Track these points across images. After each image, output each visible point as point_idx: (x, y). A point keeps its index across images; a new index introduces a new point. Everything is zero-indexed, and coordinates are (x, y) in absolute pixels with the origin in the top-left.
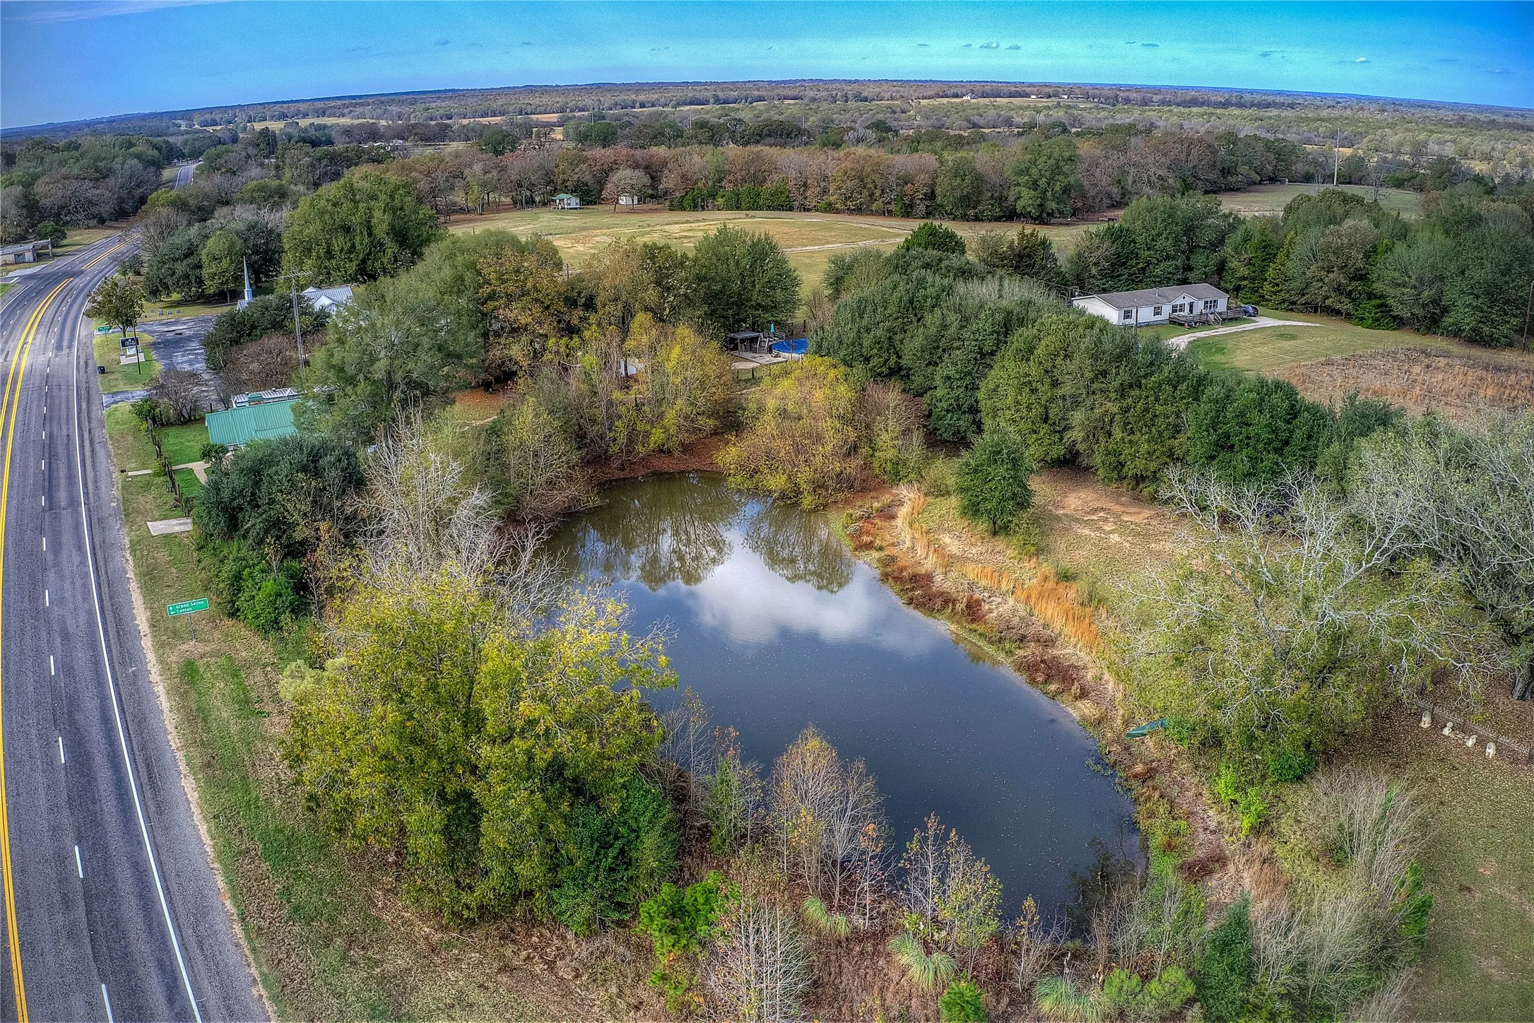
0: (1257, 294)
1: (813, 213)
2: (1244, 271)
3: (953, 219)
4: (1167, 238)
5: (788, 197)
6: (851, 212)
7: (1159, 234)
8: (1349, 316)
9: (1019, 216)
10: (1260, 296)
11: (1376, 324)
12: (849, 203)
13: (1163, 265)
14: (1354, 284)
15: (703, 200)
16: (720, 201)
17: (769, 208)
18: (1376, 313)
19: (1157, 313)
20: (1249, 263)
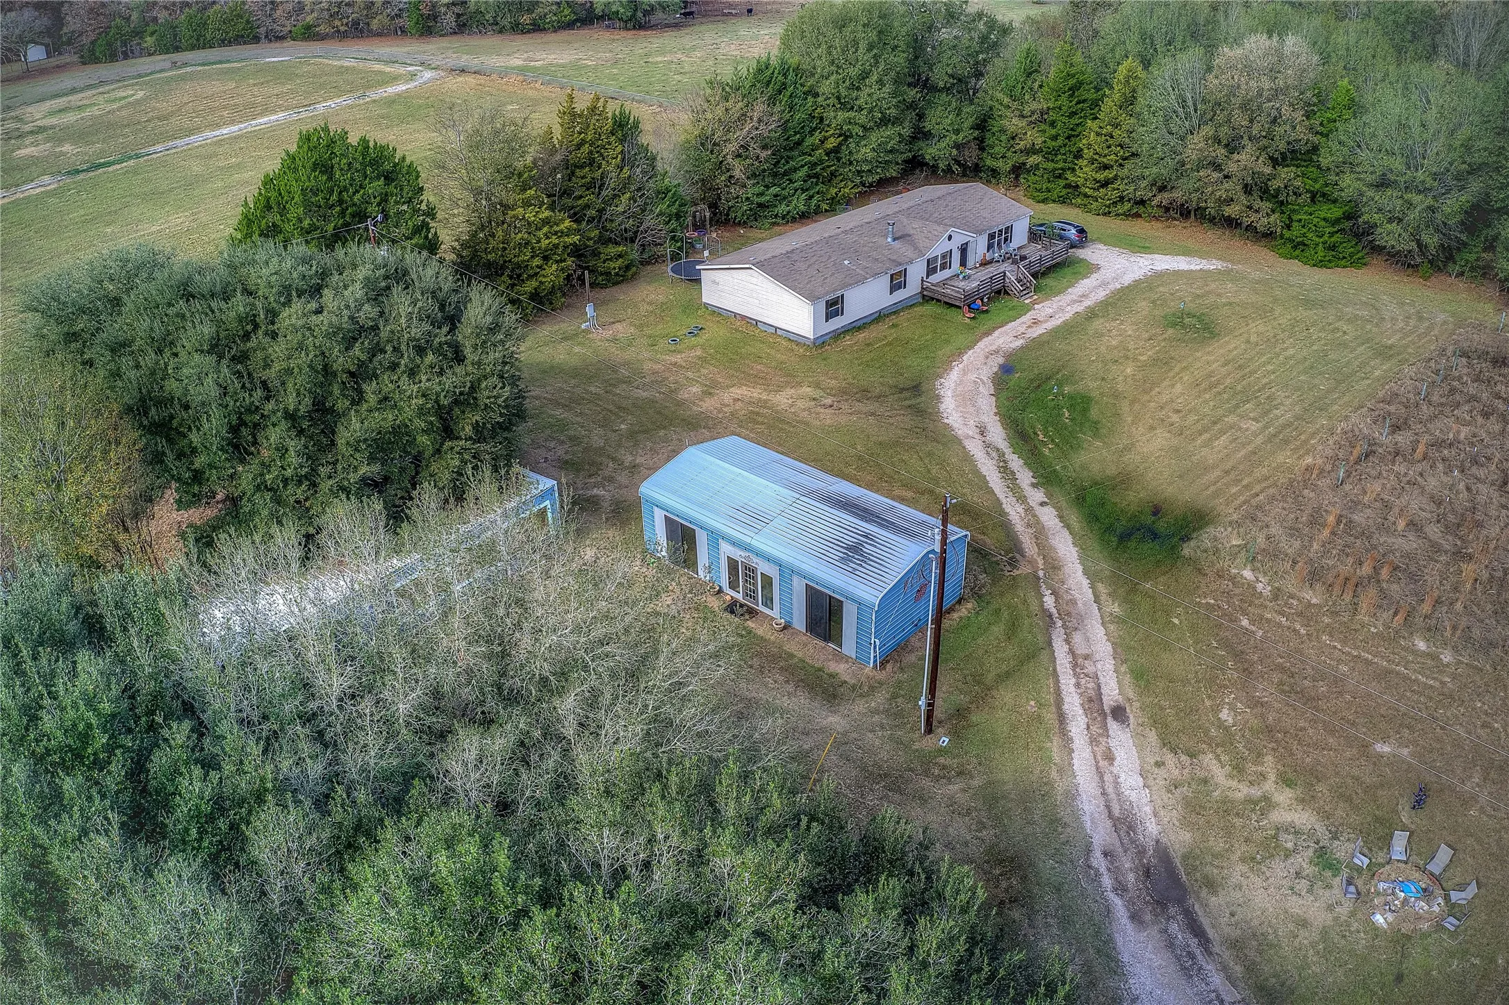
0: (1062, 183)
1: (288, 43)
2: (1034, 137)
3: (500, 32)
4: (880, 82)
5: (248, 22)
6: (342, 36)
7: (865, 75)
8: (1267, 236)
9: (601, 18)
10: (1068, 186)
11: (1333, 257)
12: (337, 23)
13: (875, 138)
14: (1286, 173)
15: (124, 44)
16: (149, 41)
17: (225, 42)
18: (1332, 234)
19: (894, 288)
20: (1042, 118)
